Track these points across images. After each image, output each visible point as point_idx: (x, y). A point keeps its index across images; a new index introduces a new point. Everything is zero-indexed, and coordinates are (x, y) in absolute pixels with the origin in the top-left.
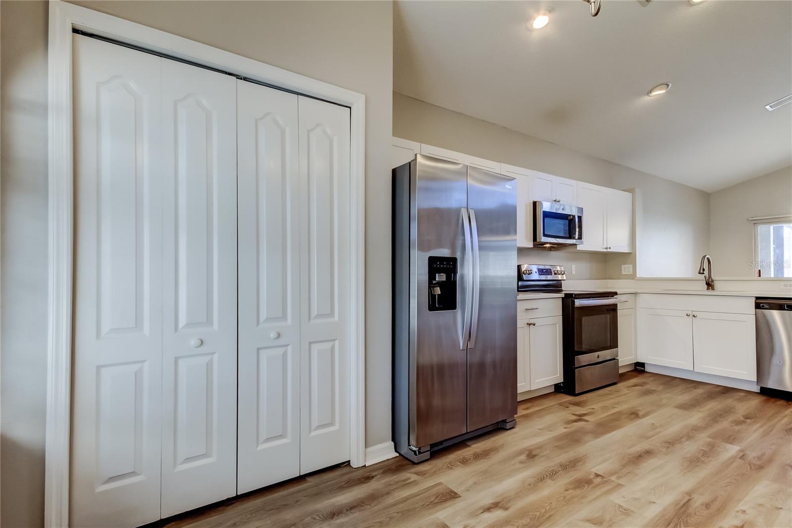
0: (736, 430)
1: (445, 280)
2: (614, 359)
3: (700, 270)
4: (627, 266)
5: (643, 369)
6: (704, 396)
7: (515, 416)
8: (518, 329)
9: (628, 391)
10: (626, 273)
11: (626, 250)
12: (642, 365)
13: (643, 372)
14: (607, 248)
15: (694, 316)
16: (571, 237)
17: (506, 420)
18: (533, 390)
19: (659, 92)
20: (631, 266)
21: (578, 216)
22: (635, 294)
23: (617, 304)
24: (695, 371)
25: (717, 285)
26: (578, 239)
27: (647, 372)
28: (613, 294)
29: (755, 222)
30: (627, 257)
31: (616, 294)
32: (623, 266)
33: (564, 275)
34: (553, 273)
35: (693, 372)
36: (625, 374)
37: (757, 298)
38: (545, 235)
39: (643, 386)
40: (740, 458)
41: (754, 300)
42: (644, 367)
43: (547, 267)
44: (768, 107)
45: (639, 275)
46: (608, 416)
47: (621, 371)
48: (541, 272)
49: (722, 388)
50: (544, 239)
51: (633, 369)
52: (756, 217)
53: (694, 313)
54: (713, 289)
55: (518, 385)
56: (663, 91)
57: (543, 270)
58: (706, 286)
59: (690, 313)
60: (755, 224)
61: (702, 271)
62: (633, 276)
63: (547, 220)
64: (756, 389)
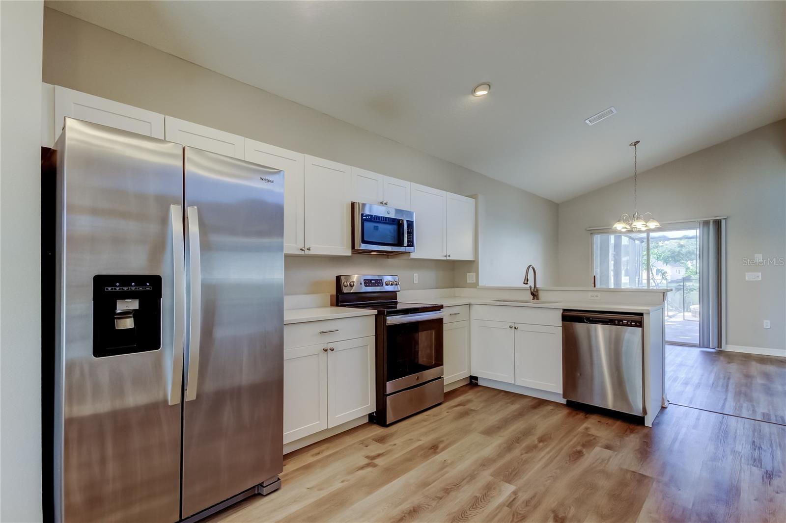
0: (524, 459)
1: (138, 308)
2: (440, 378)
3: (525, 281)
4: (471, 274)
5: (477, 382)
6: (515, 413)
7: (280, 475)
8: (284, 361)
9: (447, 414)
10: (471, 282)
11: (469, 257)
12: (476, 378)
13: (477, 385)
14: (446, 256)
15: (515, 328)
16: (400, 243)
17: (263, 483)
18: (330, 429)
19: (482, 93)
20: (474, 274)
21: (407, 221)
22: (470, 305)
23: (443, 318)
24: (516, 384)
25: (541, 295)
26: (407, 246)
27: (479, 386)
28: (439, 308)
29: (592, 232)
30: (469, 265)
31: (441, 307)
32: (468, 274)
33: (399, 286)
34: (384, 284)
35: (514, 385)
36: (456, 391)
37: (565, 310)
38: (364, 242)
39: (464, 405)
40: (507, 506)
41: (561, 311)
42: (477, 381)
43: (376, 277)
44: (587, 122)
45: (481, 284)
46: (403, 455)
47: (446, 390)
48: (368, 282)
49: (537, 401)
50: (364, 247)
51: (469, 382)
52: (593, 227)
53: (516, 325)
54: (538, 299)
55: (284, 434)
56: (485, 92)
57: (371, 280)
58: (532, 297)
59: (512, 325)
60: (591, 233)
61: (526, 282)
62: (475, 285)
63: (367, 224)
64: (564, 401)
